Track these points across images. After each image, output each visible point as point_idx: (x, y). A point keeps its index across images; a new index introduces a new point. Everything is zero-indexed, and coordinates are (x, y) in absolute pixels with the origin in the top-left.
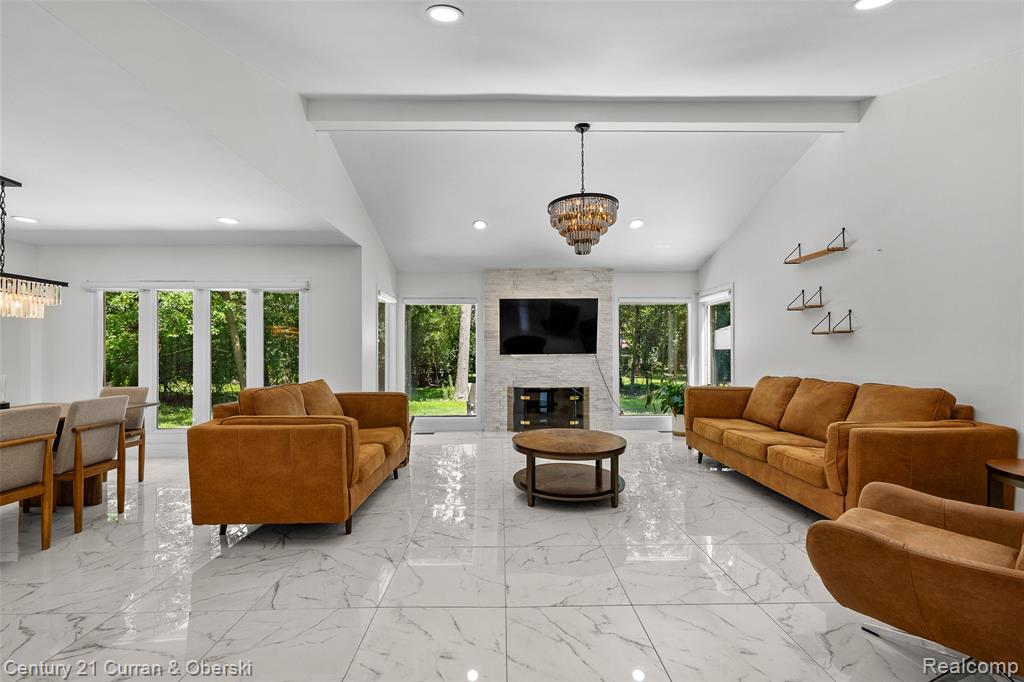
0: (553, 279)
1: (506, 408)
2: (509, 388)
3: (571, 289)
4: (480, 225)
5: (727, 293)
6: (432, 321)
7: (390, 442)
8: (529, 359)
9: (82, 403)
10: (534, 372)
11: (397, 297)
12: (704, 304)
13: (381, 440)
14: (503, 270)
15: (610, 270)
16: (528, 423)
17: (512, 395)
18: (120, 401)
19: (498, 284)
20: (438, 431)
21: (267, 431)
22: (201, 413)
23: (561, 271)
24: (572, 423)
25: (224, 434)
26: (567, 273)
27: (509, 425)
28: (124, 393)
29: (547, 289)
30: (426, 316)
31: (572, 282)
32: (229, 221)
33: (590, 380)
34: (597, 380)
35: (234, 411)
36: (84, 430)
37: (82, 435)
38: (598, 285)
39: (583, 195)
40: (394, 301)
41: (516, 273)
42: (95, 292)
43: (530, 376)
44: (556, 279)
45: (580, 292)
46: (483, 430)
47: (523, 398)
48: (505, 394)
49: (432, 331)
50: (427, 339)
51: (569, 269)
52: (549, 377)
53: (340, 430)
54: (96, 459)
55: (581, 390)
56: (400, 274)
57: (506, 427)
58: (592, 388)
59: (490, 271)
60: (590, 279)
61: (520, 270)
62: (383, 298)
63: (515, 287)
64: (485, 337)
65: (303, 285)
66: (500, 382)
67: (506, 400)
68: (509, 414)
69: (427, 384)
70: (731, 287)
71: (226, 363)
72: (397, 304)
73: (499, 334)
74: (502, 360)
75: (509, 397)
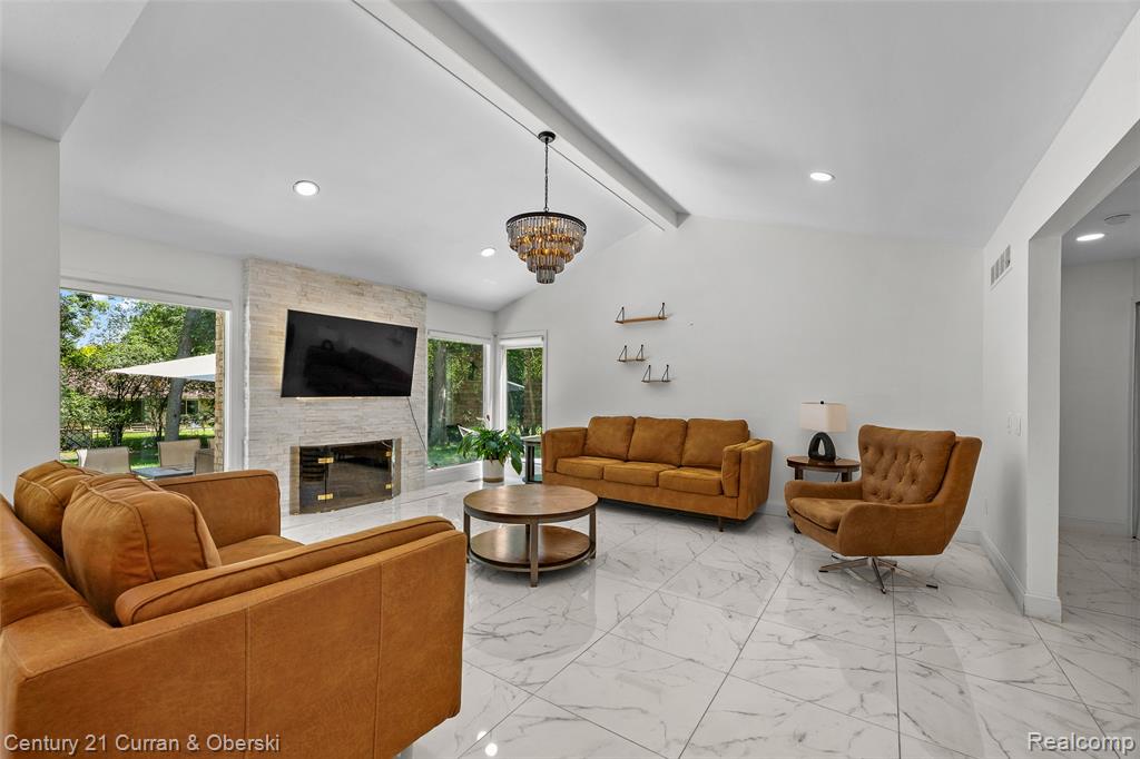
0: (359, 294)
1: (288, 480)
2: (292, 449)
3: (380, 311)
5: (540, 339)
10: (332, 423)
12: (503, 347)
14: (284, 264)
15: (424, 295)
16: (330, 496)
17: (298, 459)
23: (370, 285)
26: (377, 288)
27: (293, 505)
29: (349, 306)
31: (382, 301)
33: (401, 429)
34: (409, 428)
38: (411, 311)
41: (306, 274)
43: (326, 428)
44: (363, 295)
45: (391, 317)
48: (287, 457)
51: (379, 284)
52: (353, 428)
57: (287, 510)
58: (405, 439)
60: (404, 303)
61: (311, 270)
64: (251, 369)
66: (279, 441)
67: (288, 467)
70: (544, 334)
73: (282, 364)
74: (281, 405)
75: (293, 462)
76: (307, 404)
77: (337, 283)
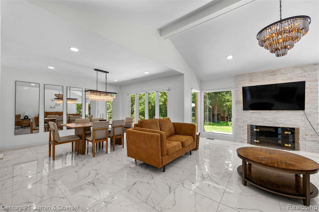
0: (274, 75)
1: (246, 133)
2: (248, 125)
3: (285, 78)
4: (230, 57)
6: (227, 98)
7: (185, 141)
9: (115, 121)
10: (262, 119)
11: (201, 90)
13: (181, 140)
14: (244, 75)
16: (258, 141)
17: (250, 128)
19: (243, 81)
20: (216, 139)
23: (278, 70)
24: (286, 145)
27: (248, 141)
29: (269, 80)
30: (224, 97)
31: (287, 74)
32: (147, 73)
33: (300, 124)
34: (306, 124)
36: (115, 127)
37: (115, 128)
38: (305, 74)
39: (281, 21)
40: (200, 92)
41: (251, 75)
42: (129, 95)
43: (260, 120)
46: (235, 141)
47: (255, 129)
48: (246, 127)
49: (226, 102)
50: (225, 105)
51: (283, 69)
52: (272, 121)
53: (158, 136)
54: (118, 134)
55: (293, 129)
56: (201, 82)
57: (247, 142)
58: (302, 129)
59: (238, 76)
60: (299, 71)
61: (254, 73)
62: (194, 91)
63: (251, 80)
64: (236, 103)
65: (167, 89)
66: (243, 122)
67: (247, 130)
68: (248, 137)
69: (224, 120)
72: (201, 92)
73: (242, 102)
74: (244, 112)
75: (248, 129)
76: (253, 112)
77: (263, 74)
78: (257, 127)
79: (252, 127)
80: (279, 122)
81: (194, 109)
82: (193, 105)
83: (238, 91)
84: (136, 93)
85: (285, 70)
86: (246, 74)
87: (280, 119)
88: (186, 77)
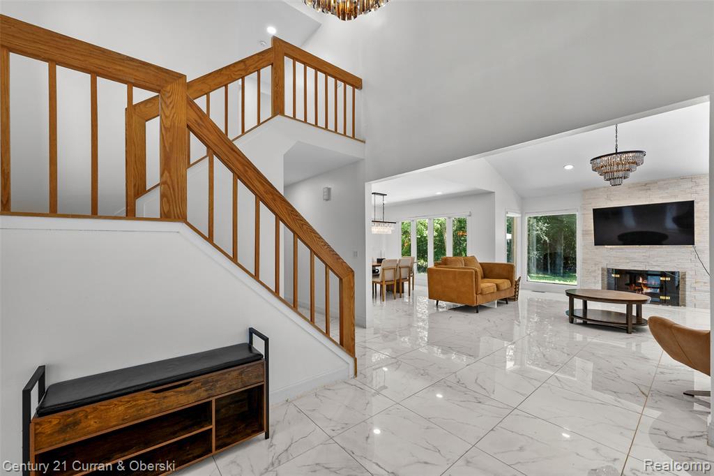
0: (647, 189)
1: (600, 282)
4: (569, 167)
7: (500, 284)
8: (622, 249)
10: (627, 258)
11: (523, 213)
14: (598, 188)
17: (606, 273)
18: (406, 261)
19: (594, 198)
21: (449, 271)
22: (430, 264)
23: (654, 183)
24: (662, 298)
25: (437, 270)
26: (661, 183)
28: (406, 258)
29: (639, 197)
31: (668, 189)
33: (687, 266)
34: (696, 267)
35: (440, 264)
36: (401, 268)
38: (697, 189)
40: (520, 216)
41: (609, 189)
43: (621, 261)
44: (650, 189)
45: (676, 198)
47: (613, 275)
48: (600, 272)
51: (663, 180)
52: (641, 262)
54: (404, 277)
56: (523, 200)
58: (689, 273)
59: (586, 191)
60: (688, 185)
62: (510, 215)
63: (608, 198)
64: (583, 234)
65: (468, 214)
67: (600, 276)
68: (603, 286)
71: (440, 247)
72: (522, 217)
73: (594, 232)
74: (597, 249)
75: (603, 274)
76: (611, 249)
77: (629, 188)
78: (618, 272)
79: (610, 271)
80: (654, 264)
81: (510, 244)
82: (509, 236)
83: (587, 214)
84: (412, 219)
85: (666, 182)
86: (602, 187)
87: (656, 259)
88: (498, 197)
